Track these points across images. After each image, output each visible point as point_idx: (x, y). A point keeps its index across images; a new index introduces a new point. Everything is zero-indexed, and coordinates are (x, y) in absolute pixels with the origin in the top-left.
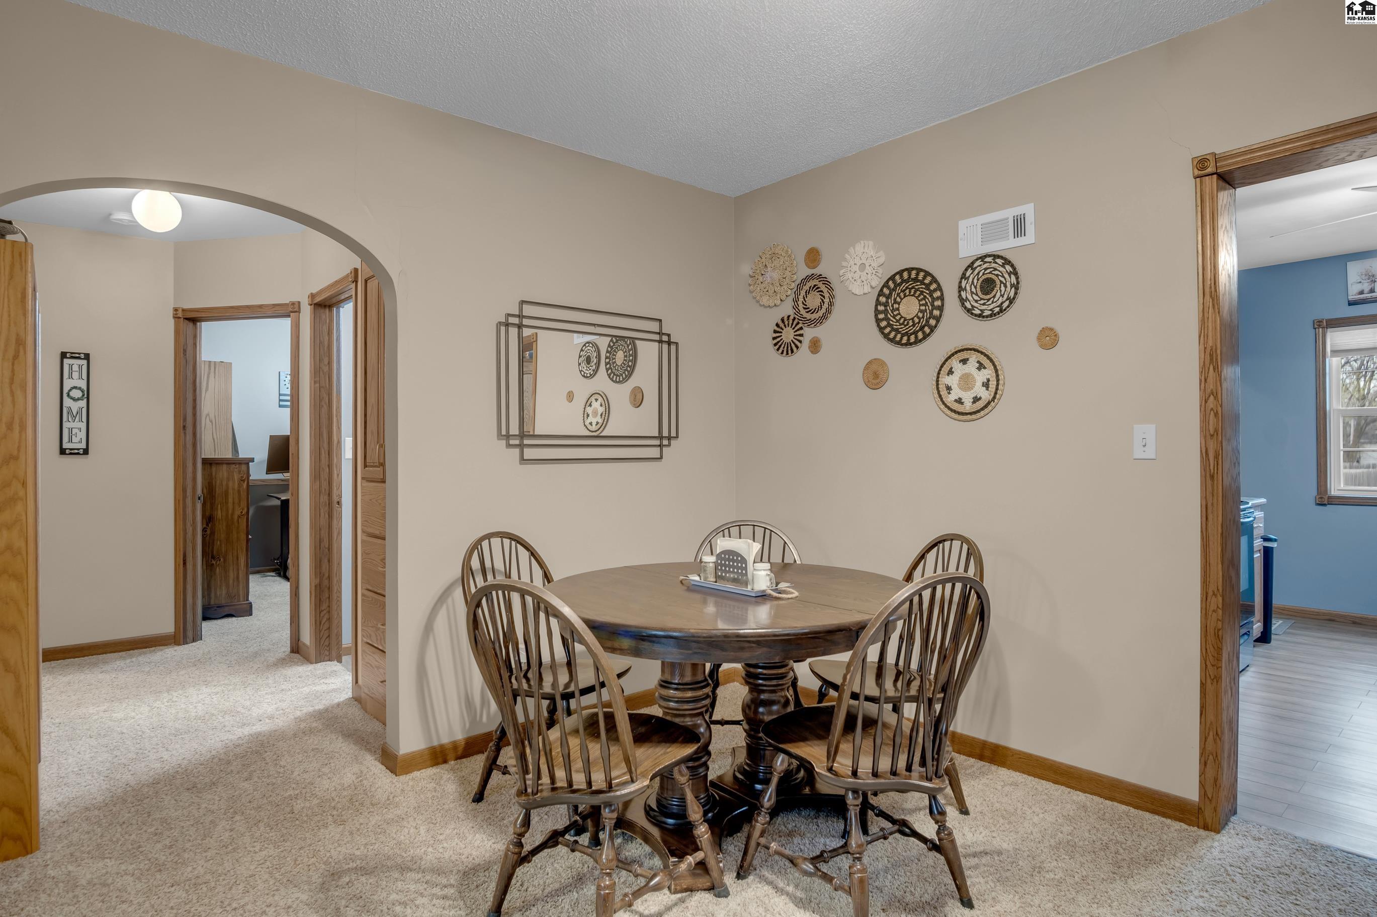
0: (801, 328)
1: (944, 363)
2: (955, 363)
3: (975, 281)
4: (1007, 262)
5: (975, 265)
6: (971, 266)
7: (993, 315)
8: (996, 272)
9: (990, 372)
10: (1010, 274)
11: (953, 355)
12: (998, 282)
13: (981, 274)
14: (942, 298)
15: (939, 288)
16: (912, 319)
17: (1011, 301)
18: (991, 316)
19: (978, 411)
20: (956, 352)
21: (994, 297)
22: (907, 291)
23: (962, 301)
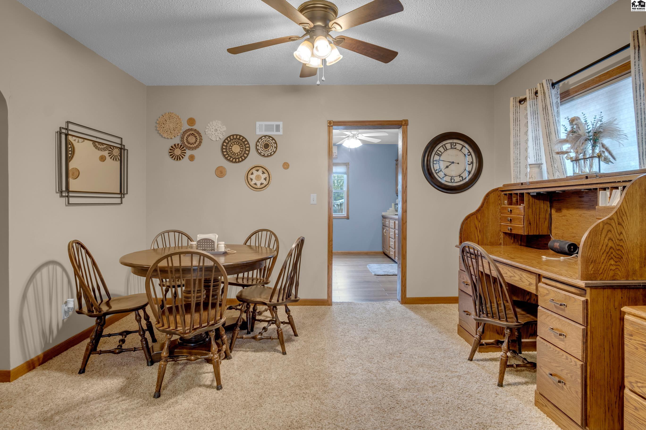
0: (185, 150)
1: (250, 170)
2: (254, 171)
3: (262, 144)
4: (273, 139)
5: (262, 138)
6: (261, 138)
7: (268, 156)
8: (269, 142)
9: (267, 175)
10: (274, 143)
11: (253, 168)
12: (270, 145)
13: (264, 141)
14: (249, 147)
15: (248, 144)
16: (237, 153)
17: (275, 152)
18: (267, 156)
19: (262, 188)
20: (255, 167)
21: (269, 150)
22: (235, 143)
23: (257, 150)
